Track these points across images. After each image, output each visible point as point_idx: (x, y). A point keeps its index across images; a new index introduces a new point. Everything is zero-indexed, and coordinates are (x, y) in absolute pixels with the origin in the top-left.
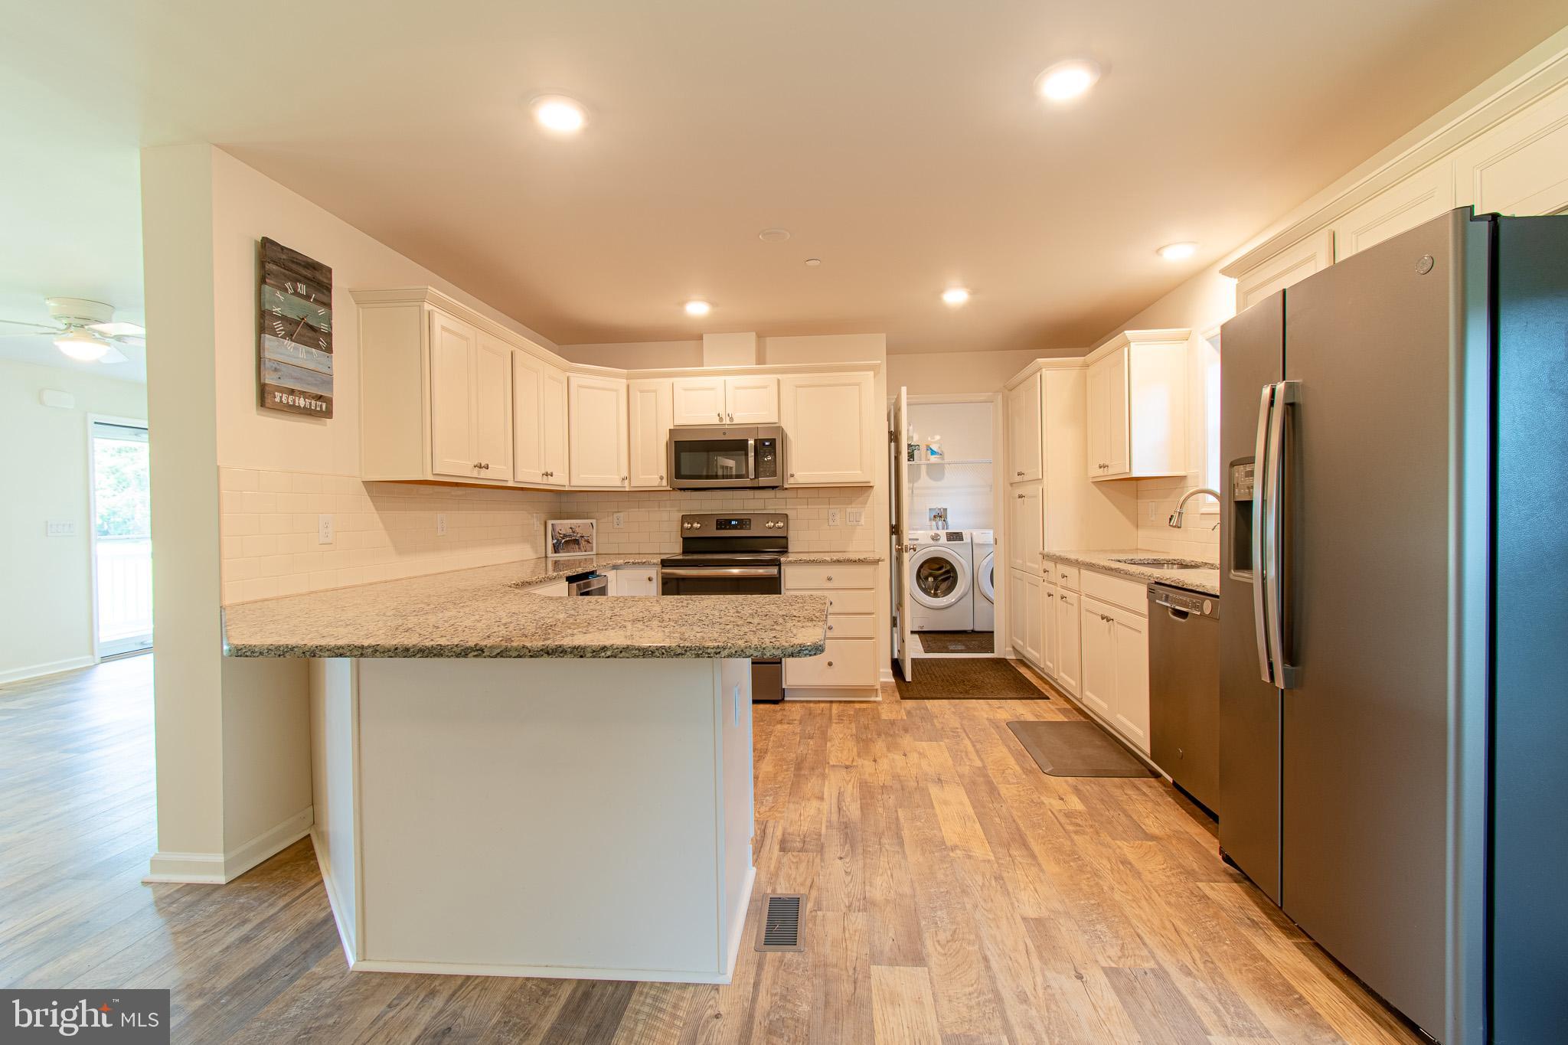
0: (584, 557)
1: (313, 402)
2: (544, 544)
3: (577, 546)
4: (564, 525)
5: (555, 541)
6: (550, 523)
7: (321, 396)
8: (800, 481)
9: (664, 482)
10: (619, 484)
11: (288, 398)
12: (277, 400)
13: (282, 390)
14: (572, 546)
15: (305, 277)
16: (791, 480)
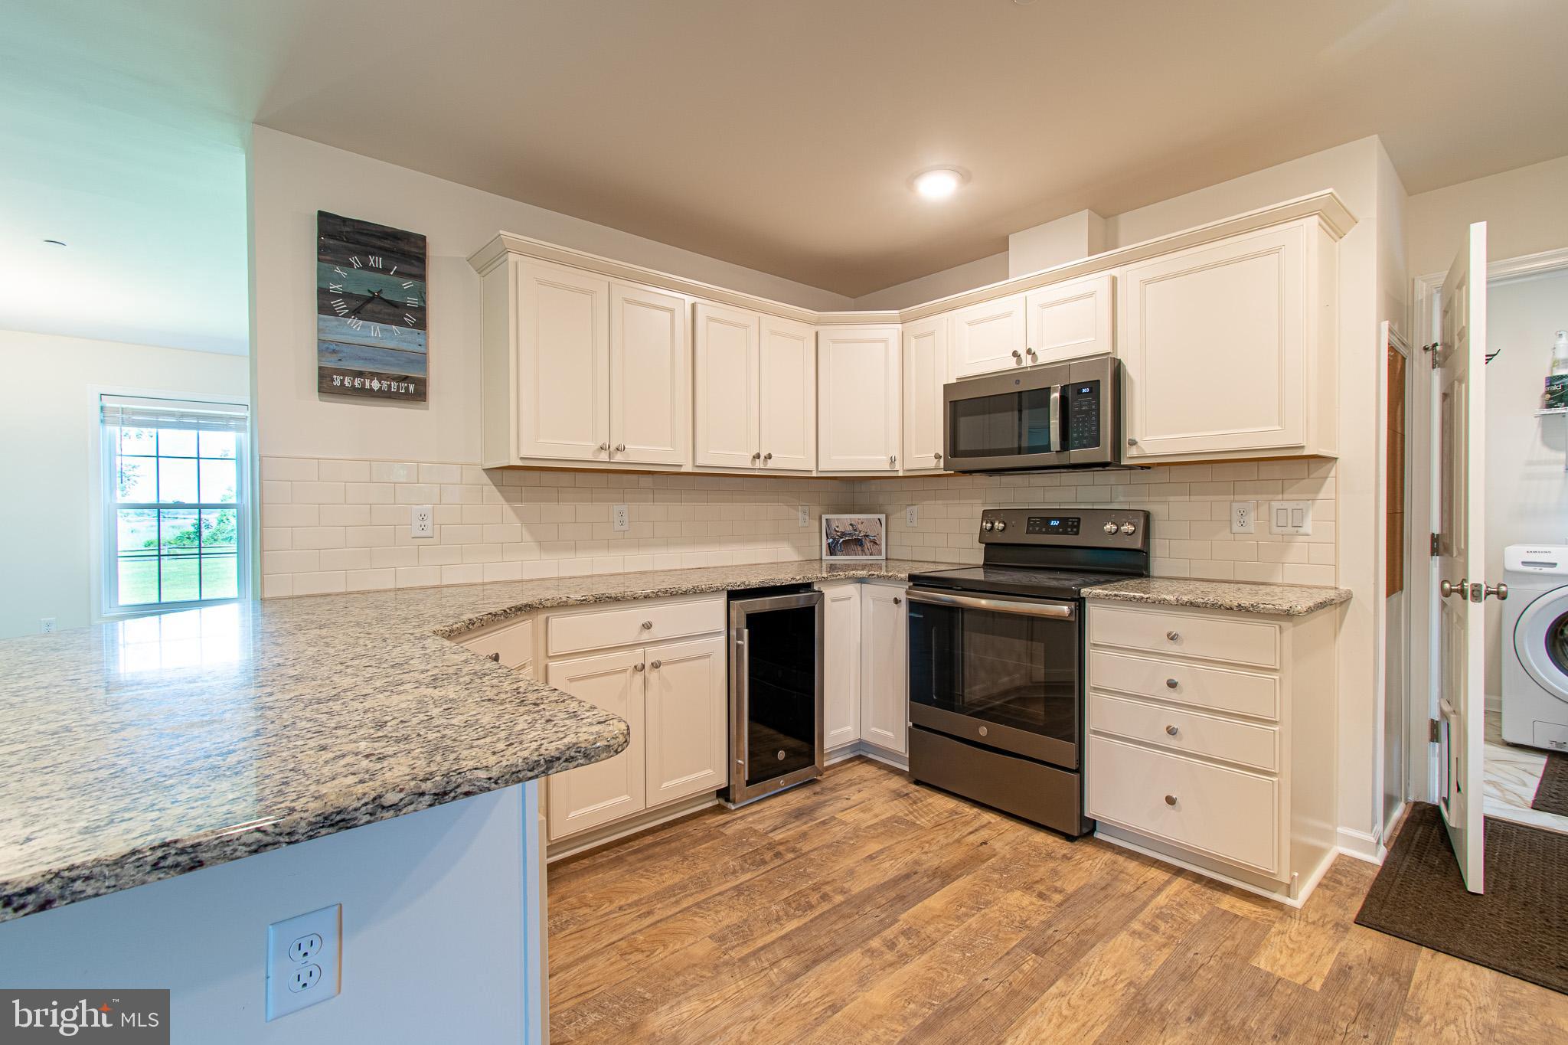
0: (870, 562)
1: (394, 385)
2: (818, 543)
3: (859, 548)
4: (843, 521)
5: (830, 541)
6: (824, 517)
7: (407, 377)
8: (1149, 451)
9: (942, 463)
10: (888, 468)
11: (353, 382)
12: (337, 383)
13: (344, 373)
14: (853, 547)
15: (380, 248)
16: (1133, 452)
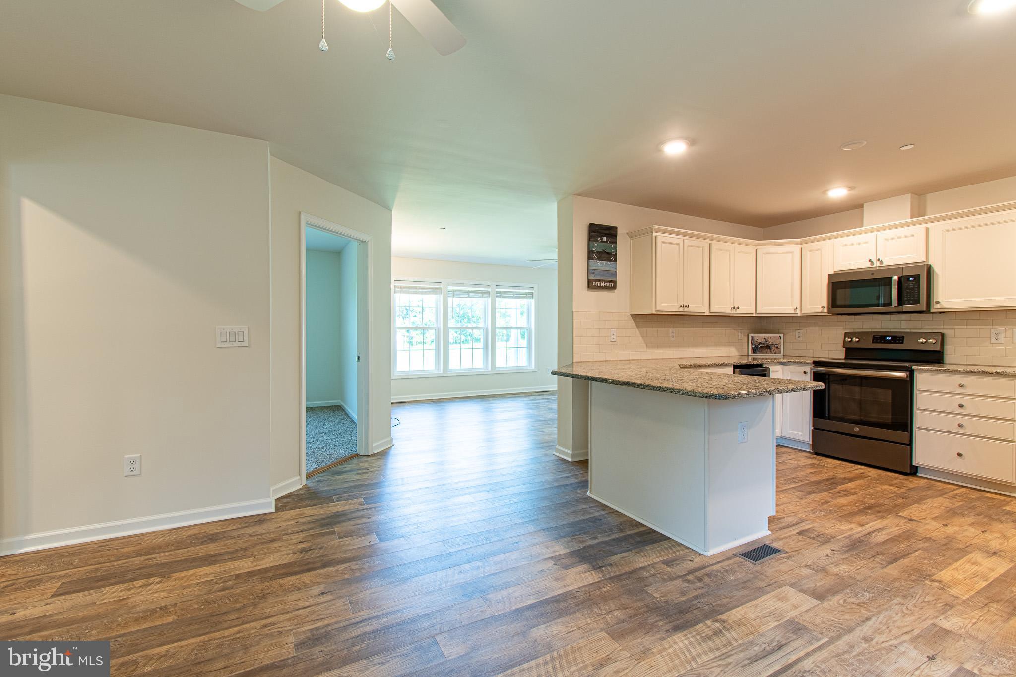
0: (775, 357)
1: (608, 284)
2: (746, 347)
3: (769, 350)
4: (760, 337)
5: (754, 346)
6: (750, 335)
7: (611, 281)
8: (946, 306)
9: (826, 310)
10: (793, 312)
11: (598, 283)
12: (594, 285)
13: (596, 280)
14: (765, 349)
15: (605, 234)
16: (938, 306)
